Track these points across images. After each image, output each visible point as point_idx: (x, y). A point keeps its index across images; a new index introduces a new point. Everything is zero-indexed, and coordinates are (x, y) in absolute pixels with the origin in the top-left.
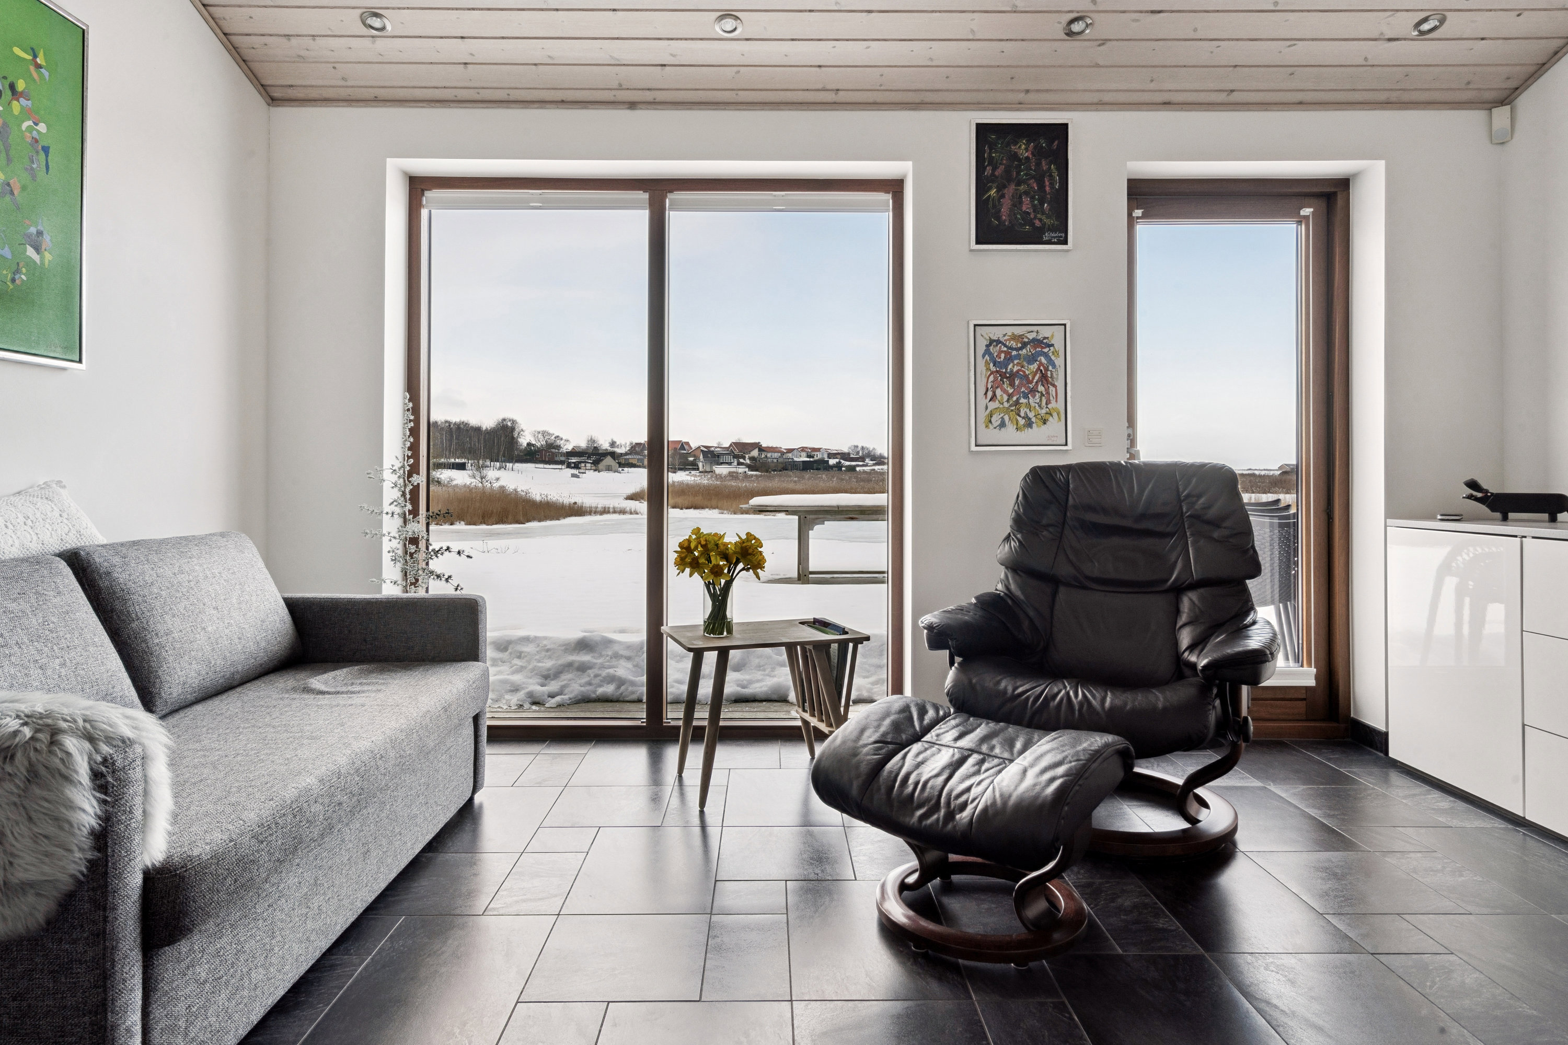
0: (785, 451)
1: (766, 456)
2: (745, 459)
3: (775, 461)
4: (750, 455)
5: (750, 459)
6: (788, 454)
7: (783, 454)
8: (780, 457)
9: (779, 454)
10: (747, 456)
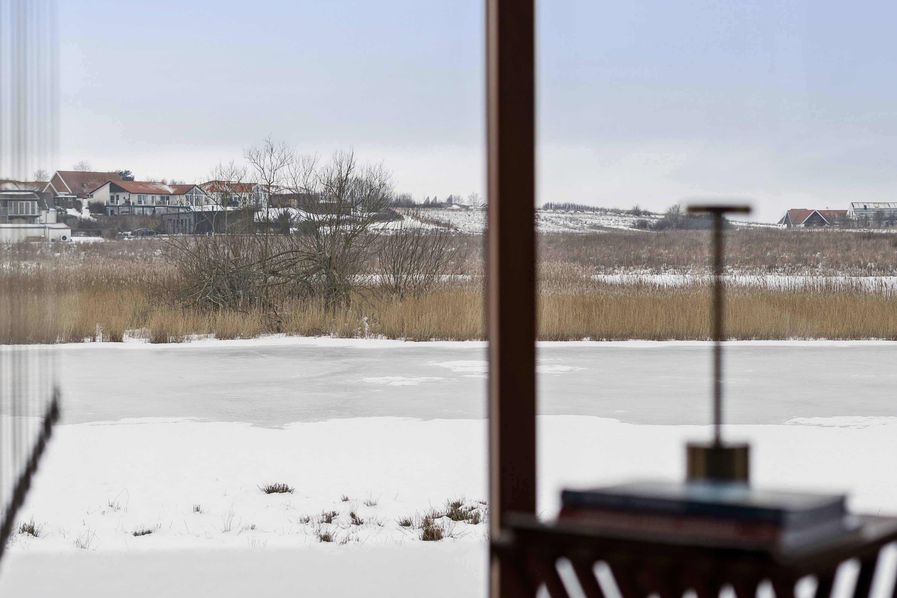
0: (171, 191)
1: (128, 202)
2: (79, 210)
3: (148, 212)
4: (92, 200)
5: (95, 208)
6: (178, 198)
7: (165, 196)
8: (159, 204)
9: (158, 198)
10: (85, 202)
